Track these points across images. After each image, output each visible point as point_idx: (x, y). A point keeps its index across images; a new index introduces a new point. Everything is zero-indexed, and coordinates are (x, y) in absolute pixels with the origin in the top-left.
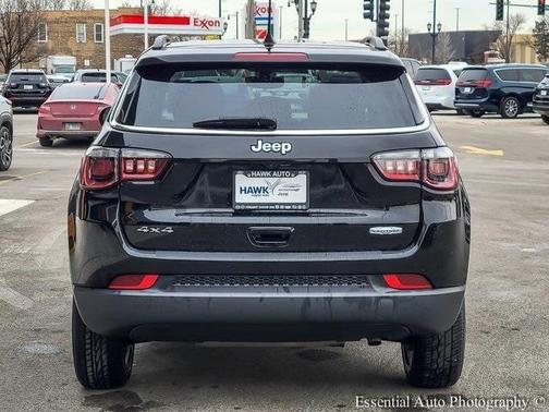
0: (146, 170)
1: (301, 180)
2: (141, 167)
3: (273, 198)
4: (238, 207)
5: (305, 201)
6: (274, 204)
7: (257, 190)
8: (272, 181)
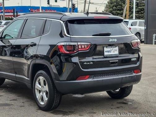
0: (84, 48)
1: (117, 48)
2: (83, 47)
3: (112, 53)
4: (105, 56)
5: (118, 53)
6: (112, 55)
7: (109, 51)
8: (112, 49)
